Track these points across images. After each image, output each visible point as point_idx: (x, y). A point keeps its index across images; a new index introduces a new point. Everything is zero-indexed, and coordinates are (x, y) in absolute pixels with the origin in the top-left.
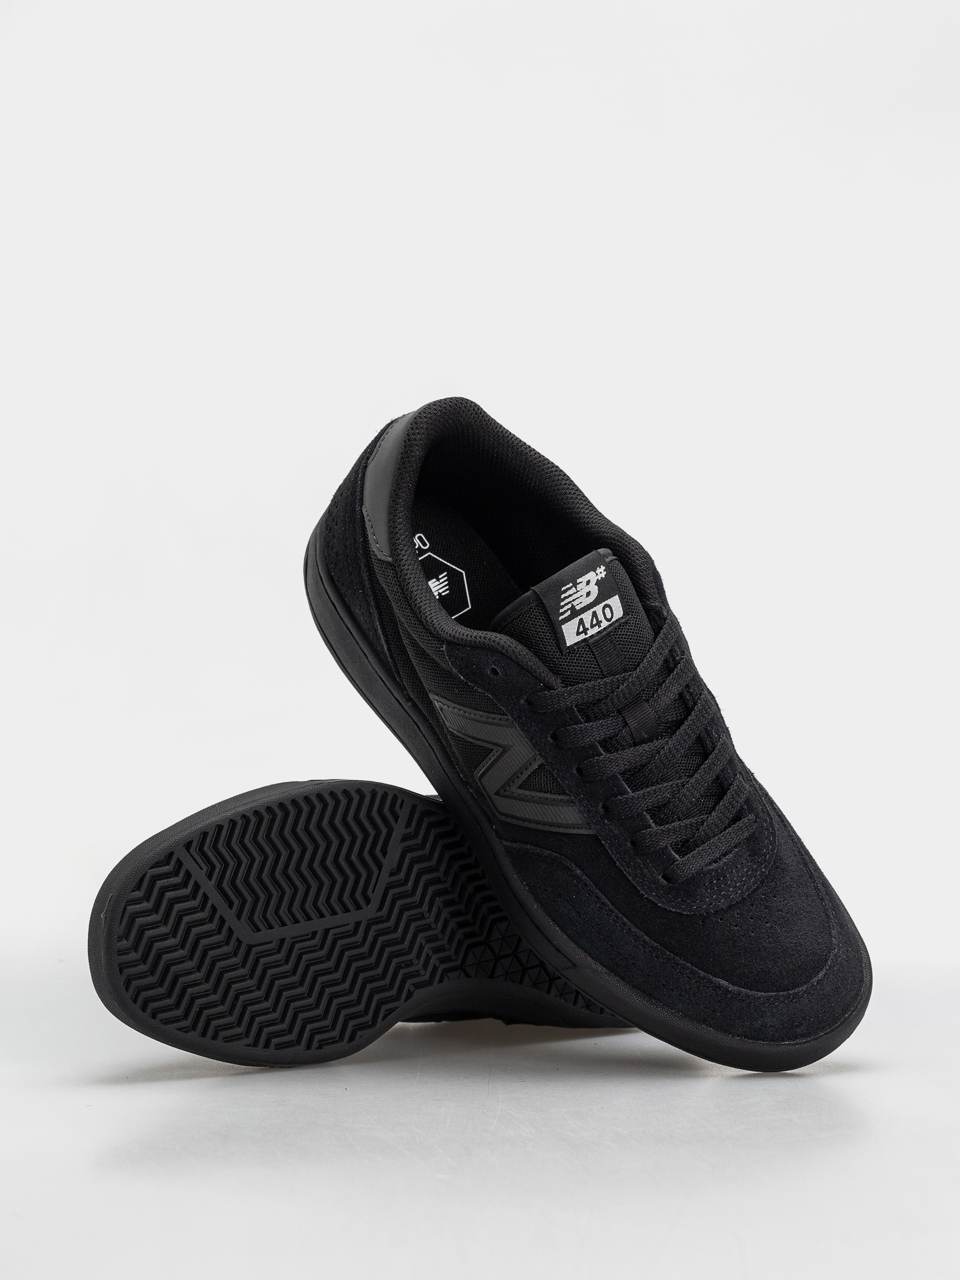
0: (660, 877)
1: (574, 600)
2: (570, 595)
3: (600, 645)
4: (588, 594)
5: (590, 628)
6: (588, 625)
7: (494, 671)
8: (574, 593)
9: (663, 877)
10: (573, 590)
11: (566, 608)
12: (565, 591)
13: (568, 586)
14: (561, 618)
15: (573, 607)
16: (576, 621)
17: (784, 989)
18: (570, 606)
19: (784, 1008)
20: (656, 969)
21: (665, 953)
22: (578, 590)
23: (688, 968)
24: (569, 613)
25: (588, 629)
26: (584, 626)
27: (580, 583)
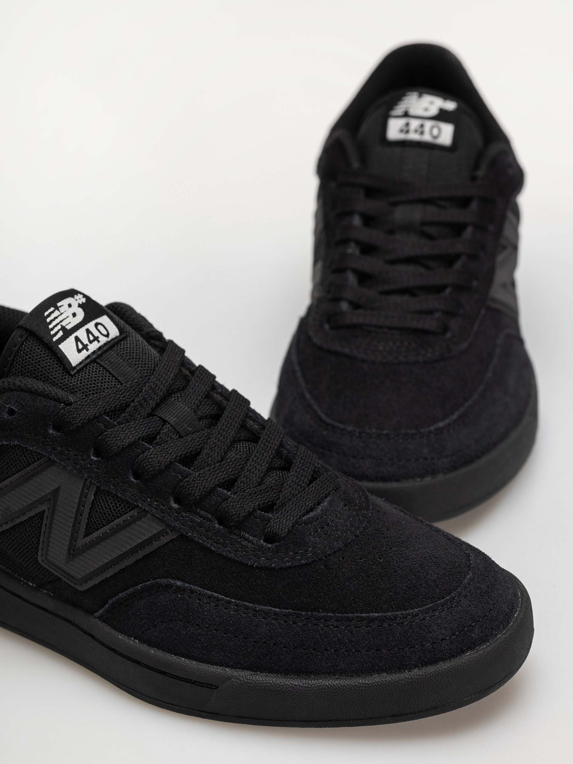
0: (262, 541)
1: (61, 322)
2: (56, 318)
3: (107, 358)
4: (74, 315)
5: (89, 344)
6: (86, 341)
7: (11, 412)
8: (59, 316)
9: (265, 541)
10: (57, 313)
11: (56, 330)
12: (49, 315)
13: (50, 311)
14: (55, 339)
15: (63, 328)
16: (72, 339)
17: (438, 598)
18: (59, 327)
19: (448, 615)
20: (299, 636)
21: (301, 614)
22: (62, 312)
23: (331, 618)
24: (61, 334)
25: (87, 345)
26: (82, 343)
27: (60, 306)
